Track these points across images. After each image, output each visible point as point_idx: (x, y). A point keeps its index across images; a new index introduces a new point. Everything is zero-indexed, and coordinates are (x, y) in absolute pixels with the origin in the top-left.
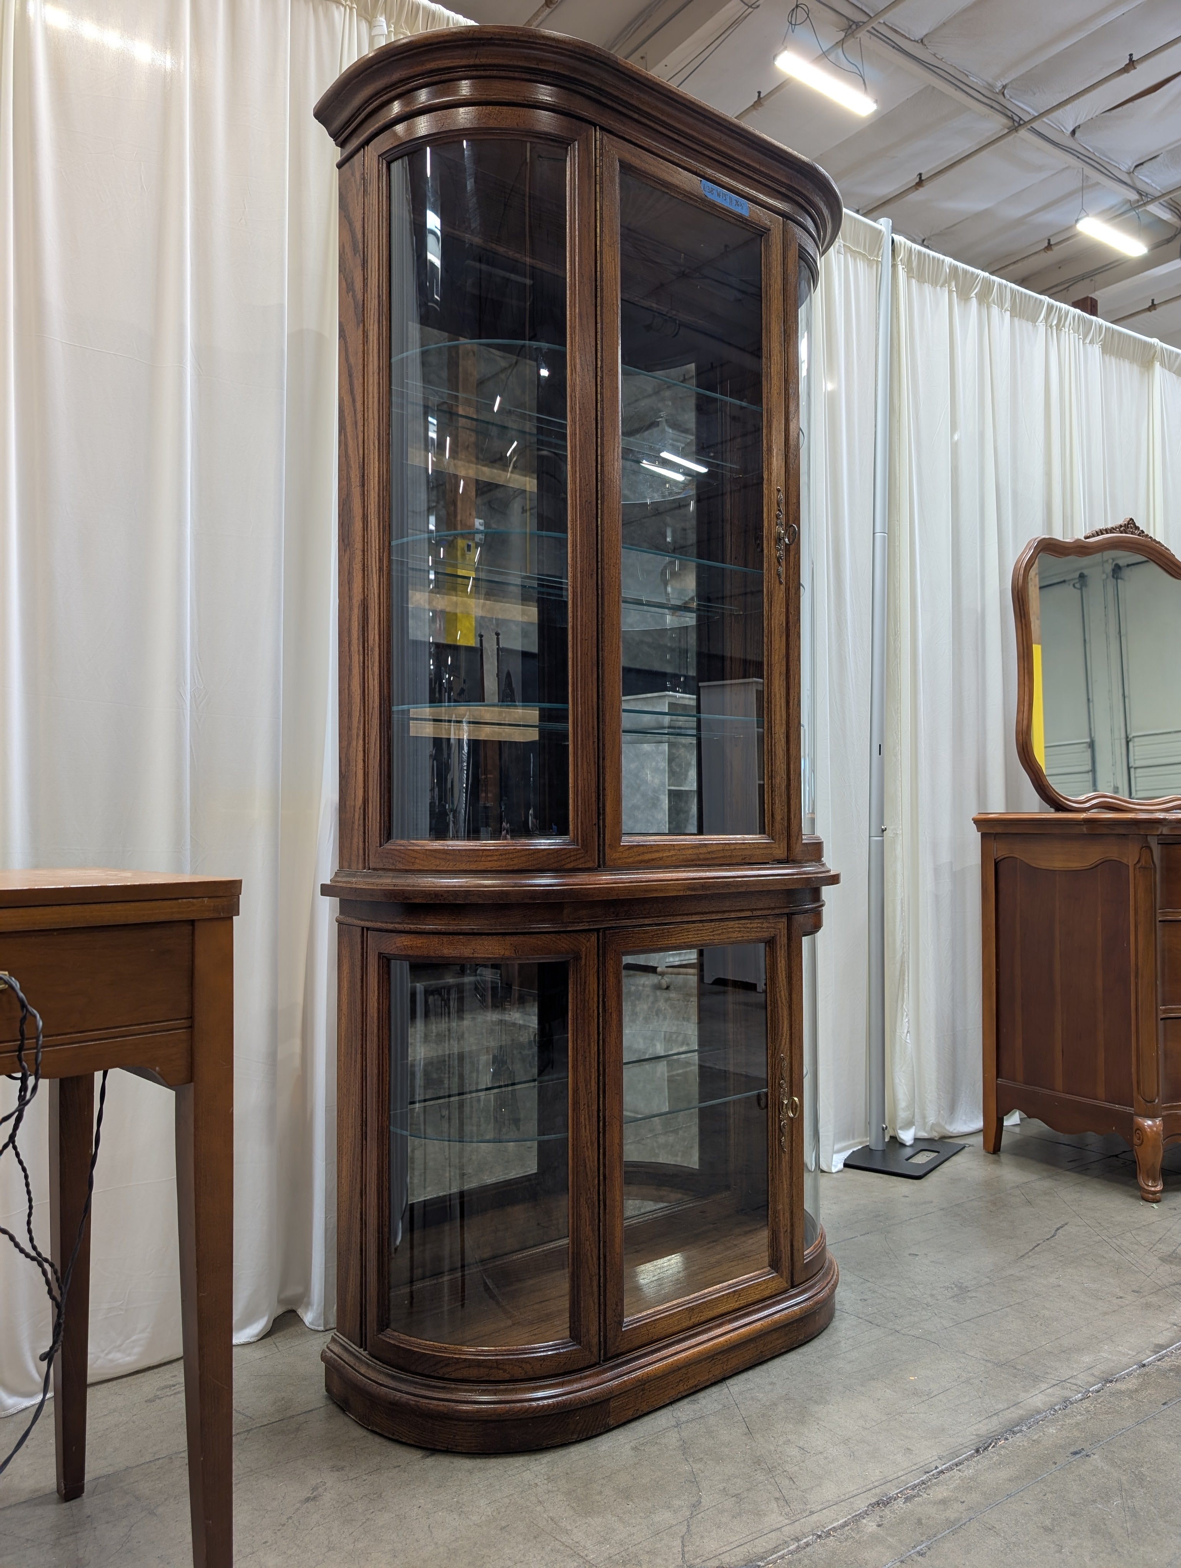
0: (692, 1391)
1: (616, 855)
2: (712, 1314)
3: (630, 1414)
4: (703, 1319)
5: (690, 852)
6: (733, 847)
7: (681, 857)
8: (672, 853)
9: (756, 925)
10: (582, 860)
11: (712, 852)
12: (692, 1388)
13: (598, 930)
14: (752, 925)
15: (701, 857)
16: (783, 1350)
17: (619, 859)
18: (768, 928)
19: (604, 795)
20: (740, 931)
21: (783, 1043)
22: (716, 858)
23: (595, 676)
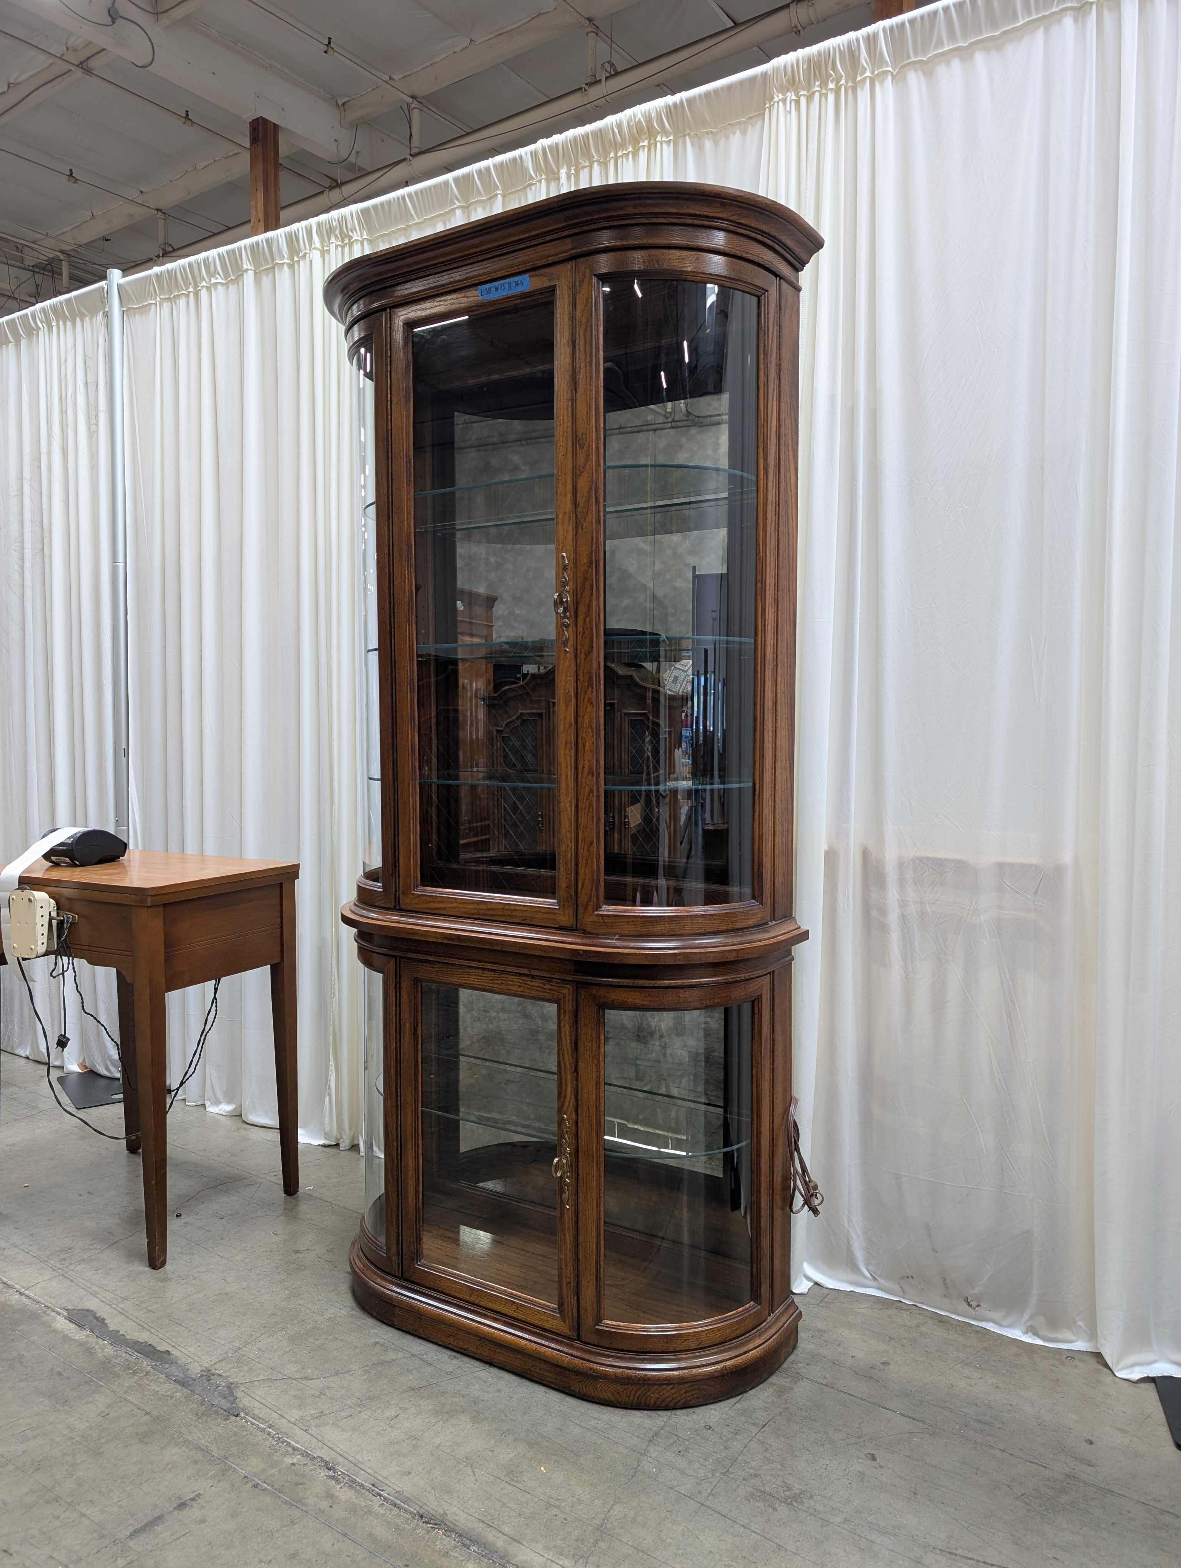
0: (461, 1351)
1: (408, 901)
2: (489, 1305)
3: (410, 1328)
4: (481, 1303)
5: (471, 906)
6: (512, 908)
7: (463, 910)
8: (454, 905)
9: (536, 984)
10: (383, 901)
11: (492, 909)
12: (462, 1348)
13: (395, 957)
14: (532, 984)
15: (481, 912)
16: (553, 1386)
17: (411, 904)
18: (550, 989)
19: (399, 852)
20: (520, 986)
21: (566, 1104)
22: (496, 915)
23: (391, 758)
